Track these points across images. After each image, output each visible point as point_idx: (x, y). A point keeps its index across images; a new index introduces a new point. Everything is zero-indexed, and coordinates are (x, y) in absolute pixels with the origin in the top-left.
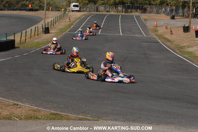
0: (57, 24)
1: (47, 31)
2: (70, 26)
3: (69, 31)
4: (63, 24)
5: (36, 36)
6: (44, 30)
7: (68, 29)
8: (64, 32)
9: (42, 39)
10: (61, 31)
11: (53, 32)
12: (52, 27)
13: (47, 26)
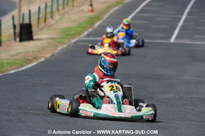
0: (57, 16)
1: (25, 32)
2: (91, 21)
3: (88, 35)
4: (73, 17)
6: (18, 30)
7: (86, 28)
8: (74, 36)
9: (13, 53)
10: (67, 33)
11: (44, 36)
12: (42, 24)
13: (26, 21)
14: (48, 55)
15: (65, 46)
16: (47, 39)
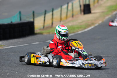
5: (70, 19)
6: (82, 8)
8: (115, 10)
12: (96, 4)
13: (87, 3)
14: (100, 22)
15: (110, 16)
16: (99, 13)
